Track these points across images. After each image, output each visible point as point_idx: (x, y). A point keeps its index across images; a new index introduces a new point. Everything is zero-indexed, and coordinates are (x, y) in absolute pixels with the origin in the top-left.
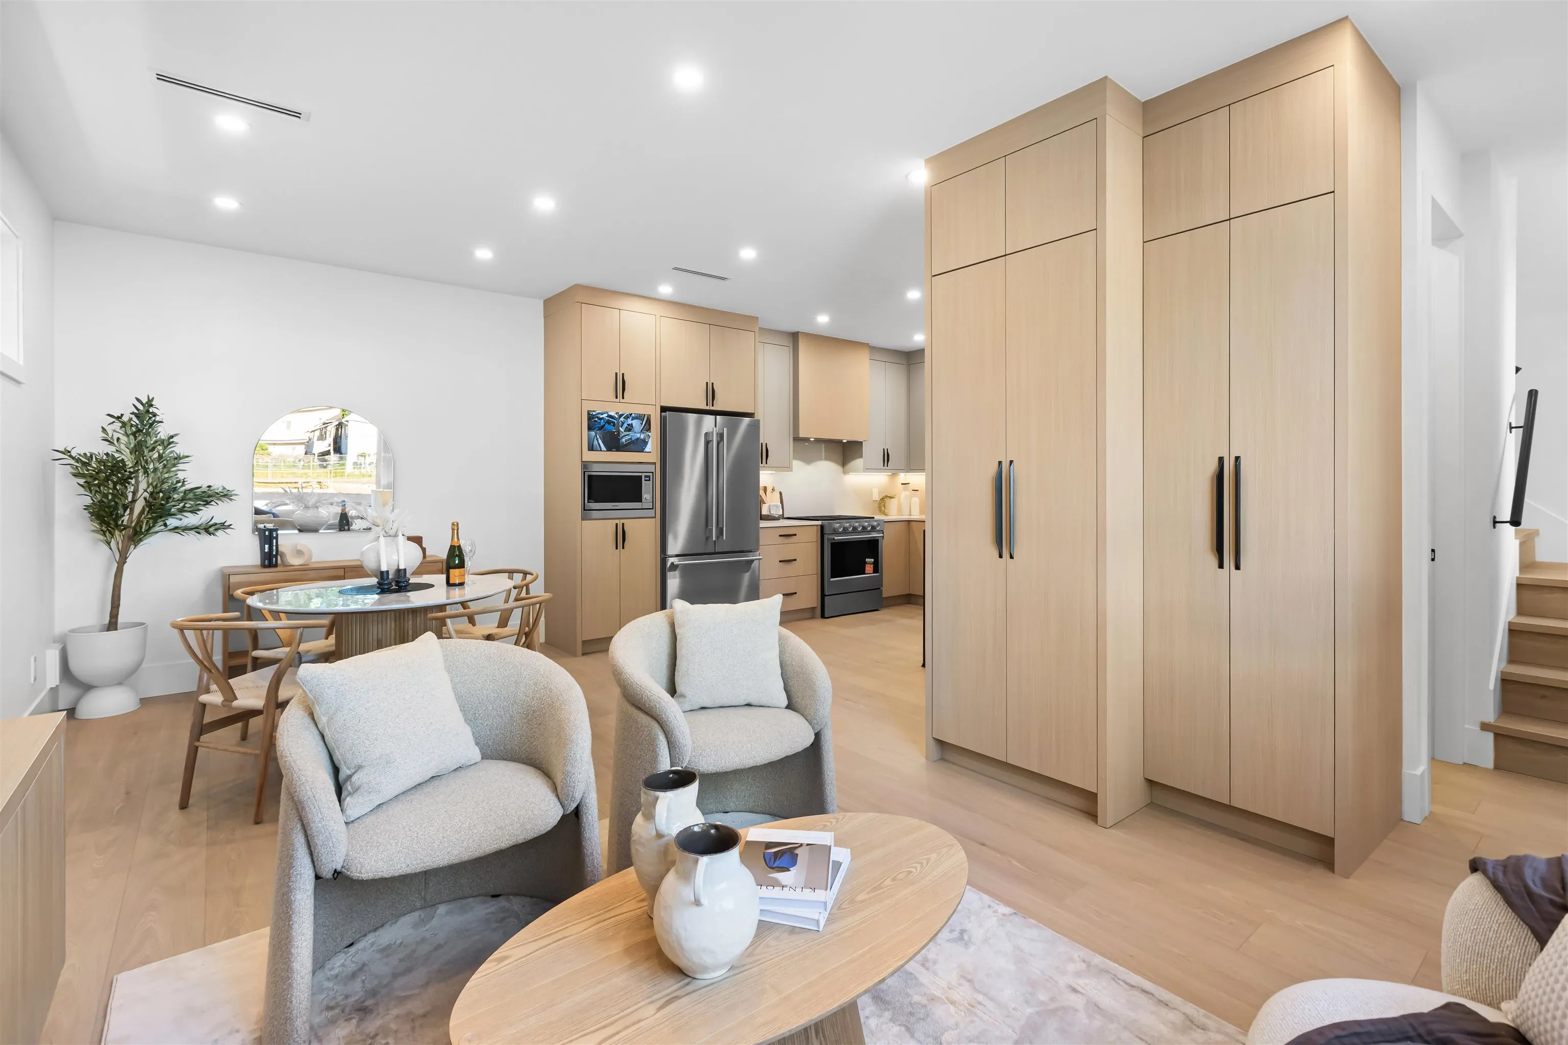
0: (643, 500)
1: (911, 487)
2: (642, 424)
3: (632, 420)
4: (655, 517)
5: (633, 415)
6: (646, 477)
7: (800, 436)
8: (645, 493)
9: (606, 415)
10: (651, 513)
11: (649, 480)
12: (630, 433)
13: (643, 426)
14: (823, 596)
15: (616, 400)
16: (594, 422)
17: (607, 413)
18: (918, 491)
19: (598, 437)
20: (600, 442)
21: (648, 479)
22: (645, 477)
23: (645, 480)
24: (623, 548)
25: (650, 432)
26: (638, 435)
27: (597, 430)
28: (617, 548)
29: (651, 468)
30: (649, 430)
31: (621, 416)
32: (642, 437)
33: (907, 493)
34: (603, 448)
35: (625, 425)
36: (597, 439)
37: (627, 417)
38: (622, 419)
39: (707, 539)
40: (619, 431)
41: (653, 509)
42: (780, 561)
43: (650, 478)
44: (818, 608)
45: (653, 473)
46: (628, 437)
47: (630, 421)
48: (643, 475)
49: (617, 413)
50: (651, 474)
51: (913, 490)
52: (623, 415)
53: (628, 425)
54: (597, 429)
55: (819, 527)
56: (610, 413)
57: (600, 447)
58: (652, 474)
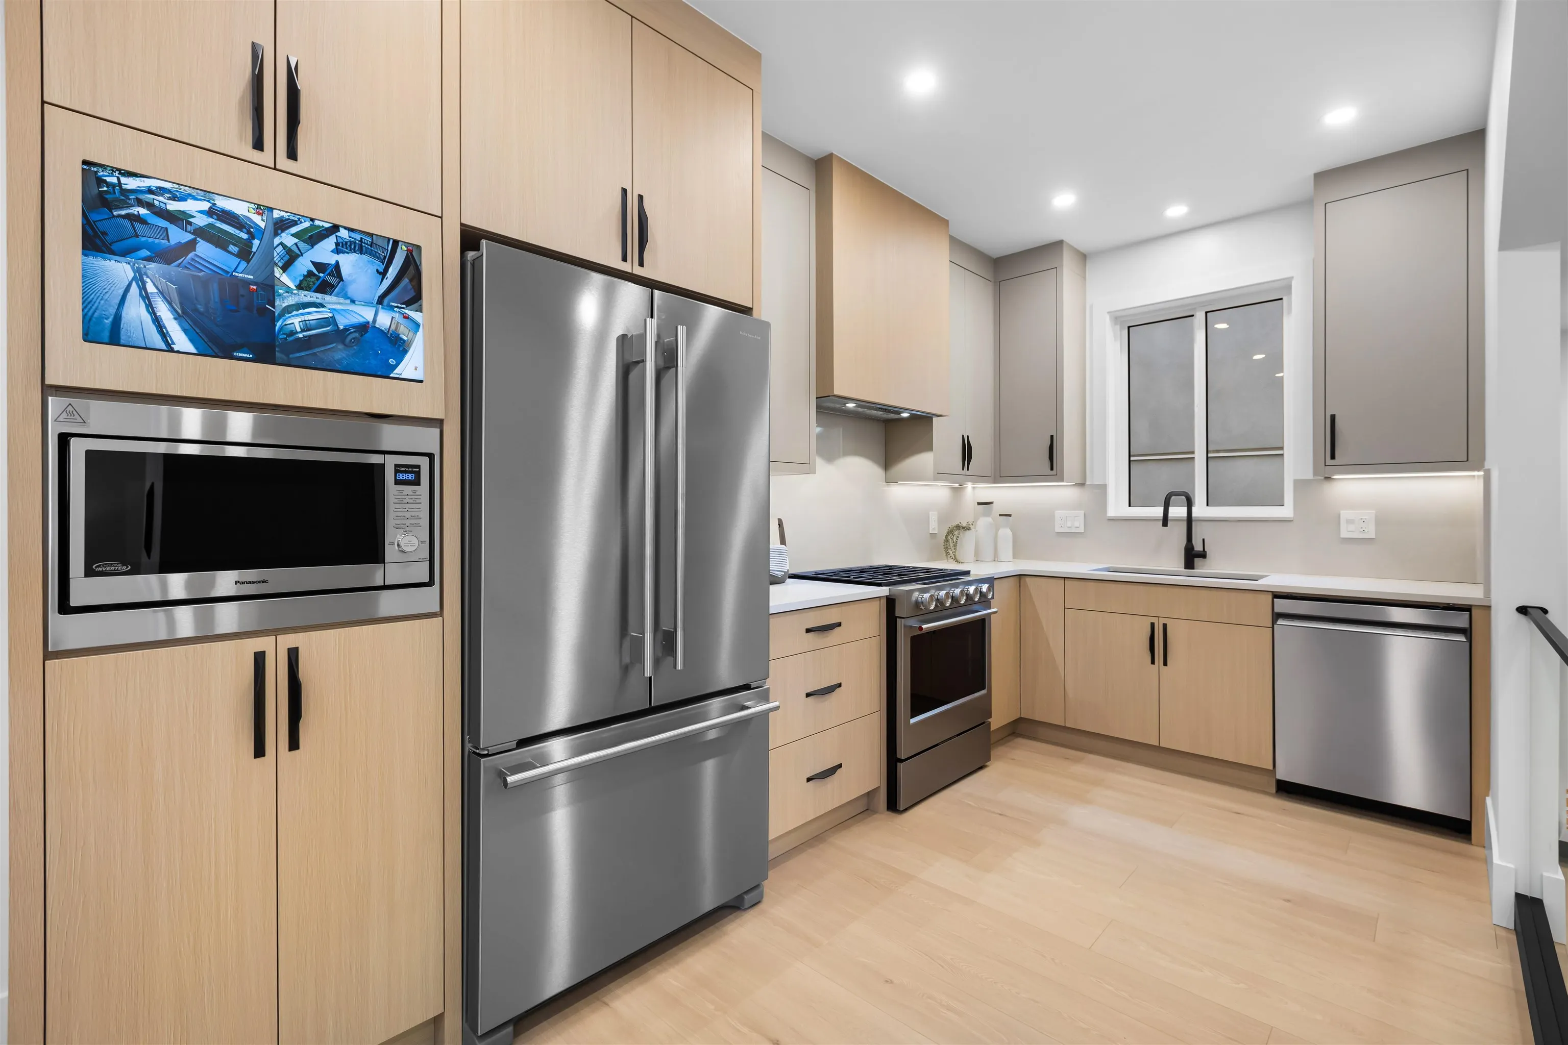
0: (390, 553)
1: (997, 509)
2: (383, 274)
3: (337, 251)
4: (441, 613)
5: (343, 233)
6: (398, 468)
7: (836, 392)
8: (397, 527)
9: (206, 206)
10: (427, 599)
11: (417, 482)
12: (328, 298)
13: (387, 283)
14: (893, 761)
15: (256, 156)
16: (127, 223)
17: (207, 194)
18: (1010, 515)
19: (151, 288)
20: (164, 311)
21: (411, 477)
22: (397, 471)
23: (398, 482)
24: (294, 744)
25: (420, 310)
26: (367, 314)
27: (148, 259)
28: (259, 751)
29: (426, 440)
30: (415, 299)
31: (281, 225)
32: (384, 320)
33: (989, 519)
34: (181, 341)
35: (303, 265)
36: (146, 297)
37: (314, 237)
38: (288, 239)
39: (626, 670)
40: (269, 288)
41: (430, 584)
42: (808, 695)
43: (418, 474)
44: (882, 787)
45: (431, 456)
46: (314, 315)
47: (324, 252)
48: (391, 462)
49: (260, 209)
50: (424, 462)
51: (1000, 515)
52: (295, 223)
53: (320, 267)
54: (145, 253)
55: (884, 602)
56: (222, 203)
57: (164, 335)
58: (427, 459)
